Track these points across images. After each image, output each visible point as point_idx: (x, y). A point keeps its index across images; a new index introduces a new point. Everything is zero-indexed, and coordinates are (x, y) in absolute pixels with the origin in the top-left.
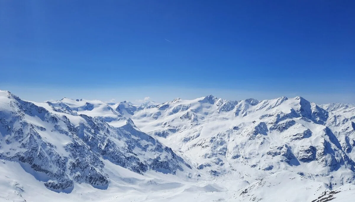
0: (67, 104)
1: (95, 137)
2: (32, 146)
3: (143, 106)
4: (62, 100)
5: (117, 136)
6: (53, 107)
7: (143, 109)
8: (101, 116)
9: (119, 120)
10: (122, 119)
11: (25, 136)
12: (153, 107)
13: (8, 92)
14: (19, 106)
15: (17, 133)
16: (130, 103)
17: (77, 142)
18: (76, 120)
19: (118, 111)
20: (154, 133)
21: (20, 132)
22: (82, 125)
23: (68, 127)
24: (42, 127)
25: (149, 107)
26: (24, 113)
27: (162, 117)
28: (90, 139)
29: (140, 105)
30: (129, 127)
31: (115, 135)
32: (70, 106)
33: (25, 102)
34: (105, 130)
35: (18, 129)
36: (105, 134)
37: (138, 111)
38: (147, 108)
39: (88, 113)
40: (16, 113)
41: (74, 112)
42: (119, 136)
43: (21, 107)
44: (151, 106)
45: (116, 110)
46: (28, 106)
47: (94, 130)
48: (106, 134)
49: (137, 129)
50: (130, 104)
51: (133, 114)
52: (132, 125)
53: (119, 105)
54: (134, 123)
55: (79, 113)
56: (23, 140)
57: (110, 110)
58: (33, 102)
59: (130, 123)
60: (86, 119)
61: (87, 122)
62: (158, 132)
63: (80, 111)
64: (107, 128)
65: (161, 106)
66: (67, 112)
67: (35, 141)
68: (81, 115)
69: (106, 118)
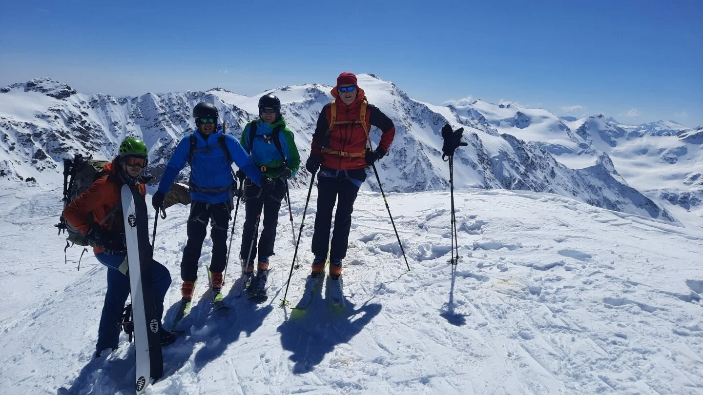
0: (482, 111)
1: (525, 181)
2: (418, 179)
3: (643, 129)
4: (474, 103)
5: (570, 185)
6: (457, 116)
7: (641, 136)
8: (542, 141)
9: (579, 154)
10: (586, 153)
11: (408, 159)
12: (669, 135)
13: (392, 84)
14: (405, 110)
15: (398, 154)
16: (611, 119)
17: (490, 185)
18: (493, 143)
19: (581, 136)
20: (659, 194)
21: (402, 153)
22: (504, 155)
23: (478, 154)
24: (436, 150)
25: (659, 134)
26: (411, 122)
27: (689, 159)
28: (516, 183)
29: (635, 127)
30: (602, 172)
31: (568, 183)
32: (486, 117)
33: (415, 103)
34: (548, 171)
35: (399, 148)
36: (545, 178)
37: (628, 139)
38: (653, 135)
39: (518, 133)
40: (400, 121)
41: (493, 127)
42: (576, 188)
43: (407, 111)
44: (664, 131)
45: (577, 132)
46: (419, 110)
47: (525, 168)
48: (548, 178)
49: (619, 180)
50: (611, 122)
51: (614, 144)
52: (608, 167)
53: (586, 123)
54: (613, 166)
55: (501, 131)
56: (405, 167)
57: (563, 130)
58: (427, 104)
59: (604, 163)
60: (512, 144)
61: (514, 149)
62: (672, 194)
63: (503, 127)
64: (553, 168)
65: (693, 133)
66: (479, 126)
67: (423, 171)
68: (504, 136)
69: (553, 146)
